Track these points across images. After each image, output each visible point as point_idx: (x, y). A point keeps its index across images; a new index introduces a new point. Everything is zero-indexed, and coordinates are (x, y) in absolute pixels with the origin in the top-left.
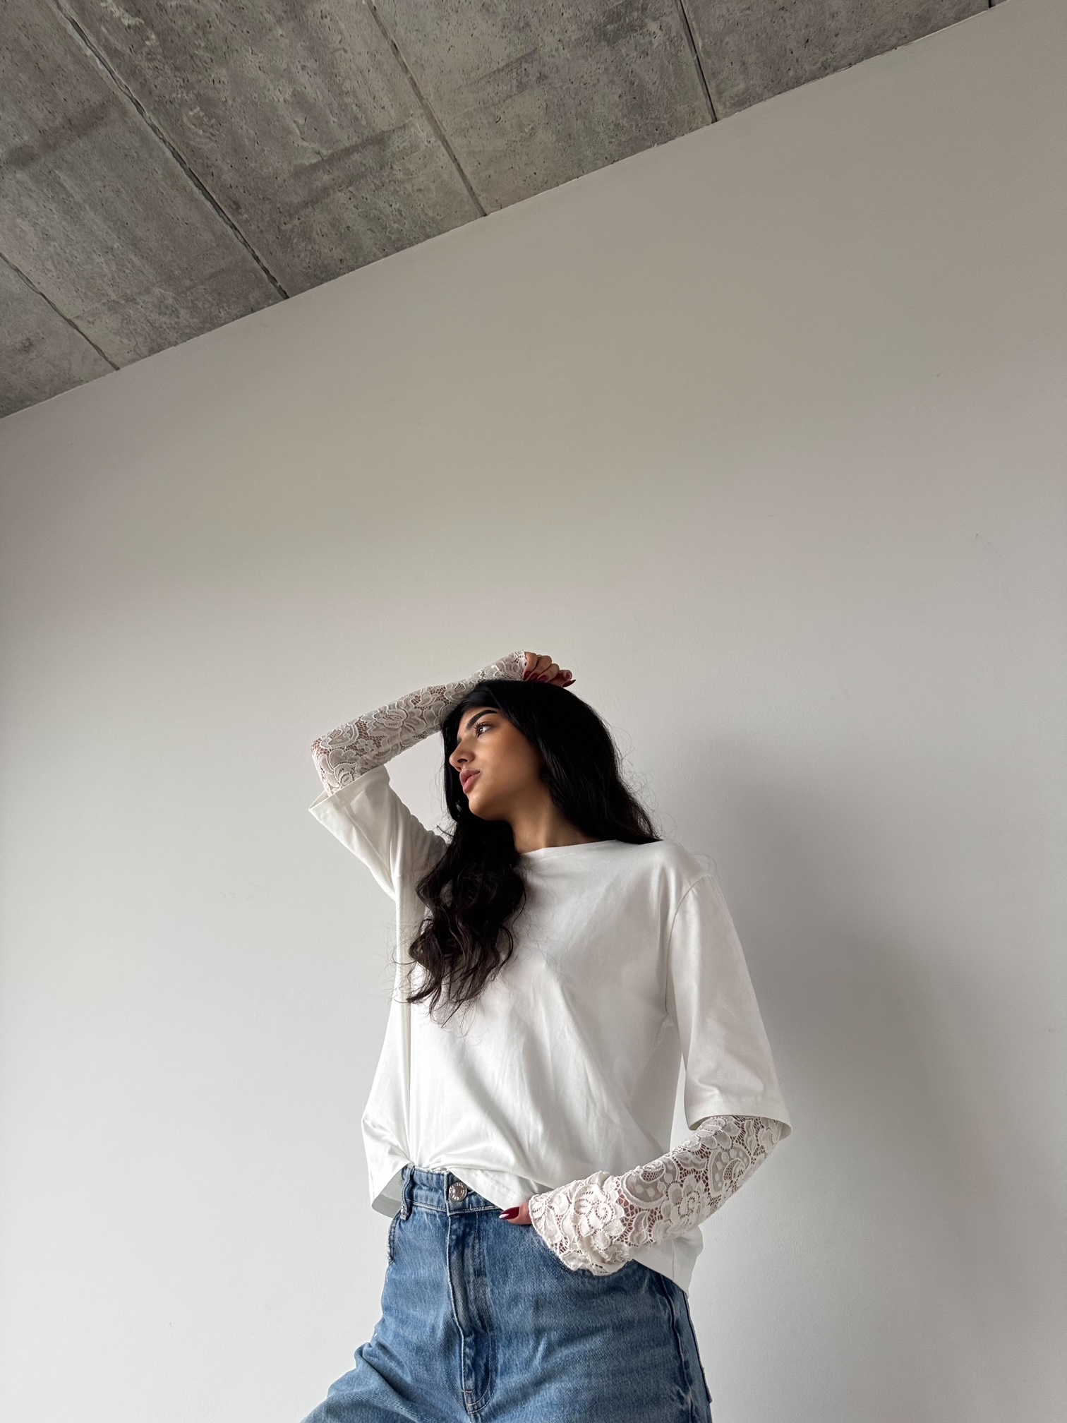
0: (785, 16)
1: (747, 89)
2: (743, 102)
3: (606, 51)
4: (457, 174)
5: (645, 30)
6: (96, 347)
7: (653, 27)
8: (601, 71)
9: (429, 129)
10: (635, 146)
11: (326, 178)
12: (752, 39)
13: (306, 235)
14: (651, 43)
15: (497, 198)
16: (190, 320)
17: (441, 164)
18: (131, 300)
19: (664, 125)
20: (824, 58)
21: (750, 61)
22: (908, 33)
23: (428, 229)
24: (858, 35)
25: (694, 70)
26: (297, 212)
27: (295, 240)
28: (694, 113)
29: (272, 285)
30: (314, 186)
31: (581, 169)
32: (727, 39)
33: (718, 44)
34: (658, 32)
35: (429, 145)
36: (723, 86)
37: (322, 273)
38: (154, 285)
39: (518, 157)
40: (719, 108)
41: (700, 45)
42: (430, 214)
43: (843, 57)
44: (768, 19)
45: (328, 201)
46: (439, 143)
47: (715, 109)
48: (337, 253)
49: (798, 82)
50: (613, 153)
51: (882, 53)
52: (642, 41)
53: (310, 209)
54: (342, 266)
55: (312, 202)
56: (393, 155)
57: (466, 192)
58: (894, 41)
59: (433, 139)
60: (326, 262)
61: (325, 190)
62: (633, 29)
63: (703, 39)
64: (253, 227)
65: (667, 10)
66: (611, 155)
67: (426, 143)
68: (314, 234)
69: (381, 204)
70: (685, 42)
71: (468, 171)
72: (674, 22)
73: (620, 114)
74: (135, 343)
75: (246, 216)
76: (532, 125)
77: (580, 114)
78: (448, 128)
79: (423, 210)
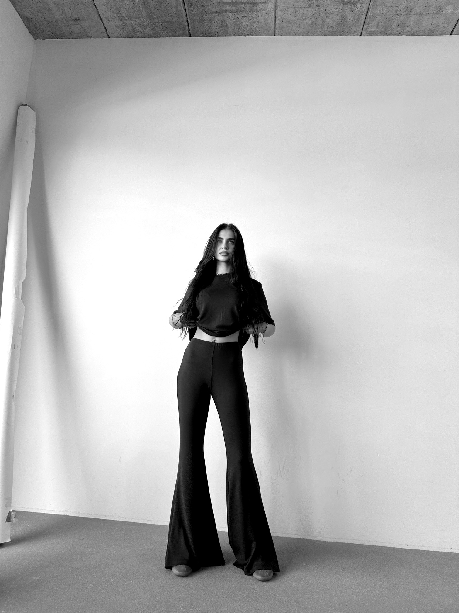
0: (397, 17)
1: (375, 31)
2: (371, 34)
3: (341, 7)
4: (274, 21)
5: (356, 5)
6: (105, 28)
7: (359, 5)
8: (336, 11)
9: (273, 6)
10: (334, 34)
11: (229, 8)
12: (385, 19)
13: (210, 22)
14: (355, 9)
15: (282, 33)
16: (149, 32)
17: (270, 17)
18: (130, 19)
19: (345, 31)
20: (401, 31)
21: (380, 24)
22: (426, 33)
23: (253, 33)
24: (413, 29)
25: (363, 20)
26: (212, 13)
27: (205, 21)
28: (356, 31)
29: (187, 31)
30: (223, 9)
31: (314, 34)
32: (377, 16)
33: (374, 17)
34: (360, 7)
35: (270, 11)
36: (368, 28)
37: (208, 33)
38: (143, 17)
39: (296, 24)
40: (364, 32)
41: (369, 15)
42: (257, 30)
43: (406, 32)
44: (392, 16)
45: (225, 14)
46: (274, 11)
47: (363, 32)
48: (218, 30)
49: (390, 34)
50: (326, 33)
51: (417, 36)
52: (353, 8)
53: (217, 14)
54: (216, 34)
55: (219, 13)
56: (256, 9)
57: (273, 28)
58: (421, 34)
59: (272, 10)
60: (212, 31)
61: (226, 10)
62: (353, 4)
63: (371, 14)
64: (193, 12)
65: (366, 3)
66: (325, 33)
67: (269, 10)
68: (213, 22)
69: (242, 21)
70: (366, 13)
71: (277, 22)
72: (366, 6)
73: (335, 24)
74: (122, 32)
75: (192, 8)
76: (306, 17)
77: (323, 20)
78: (279, 9)
79: (255, 27)
